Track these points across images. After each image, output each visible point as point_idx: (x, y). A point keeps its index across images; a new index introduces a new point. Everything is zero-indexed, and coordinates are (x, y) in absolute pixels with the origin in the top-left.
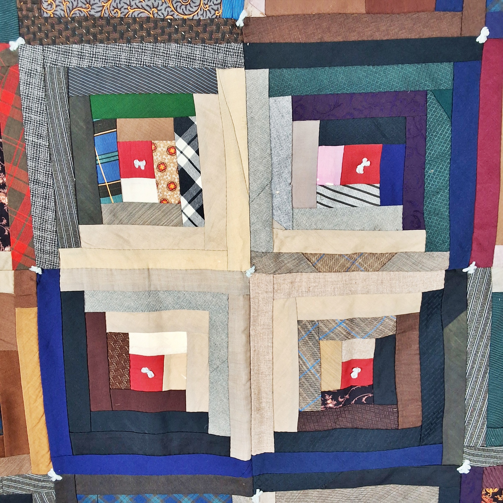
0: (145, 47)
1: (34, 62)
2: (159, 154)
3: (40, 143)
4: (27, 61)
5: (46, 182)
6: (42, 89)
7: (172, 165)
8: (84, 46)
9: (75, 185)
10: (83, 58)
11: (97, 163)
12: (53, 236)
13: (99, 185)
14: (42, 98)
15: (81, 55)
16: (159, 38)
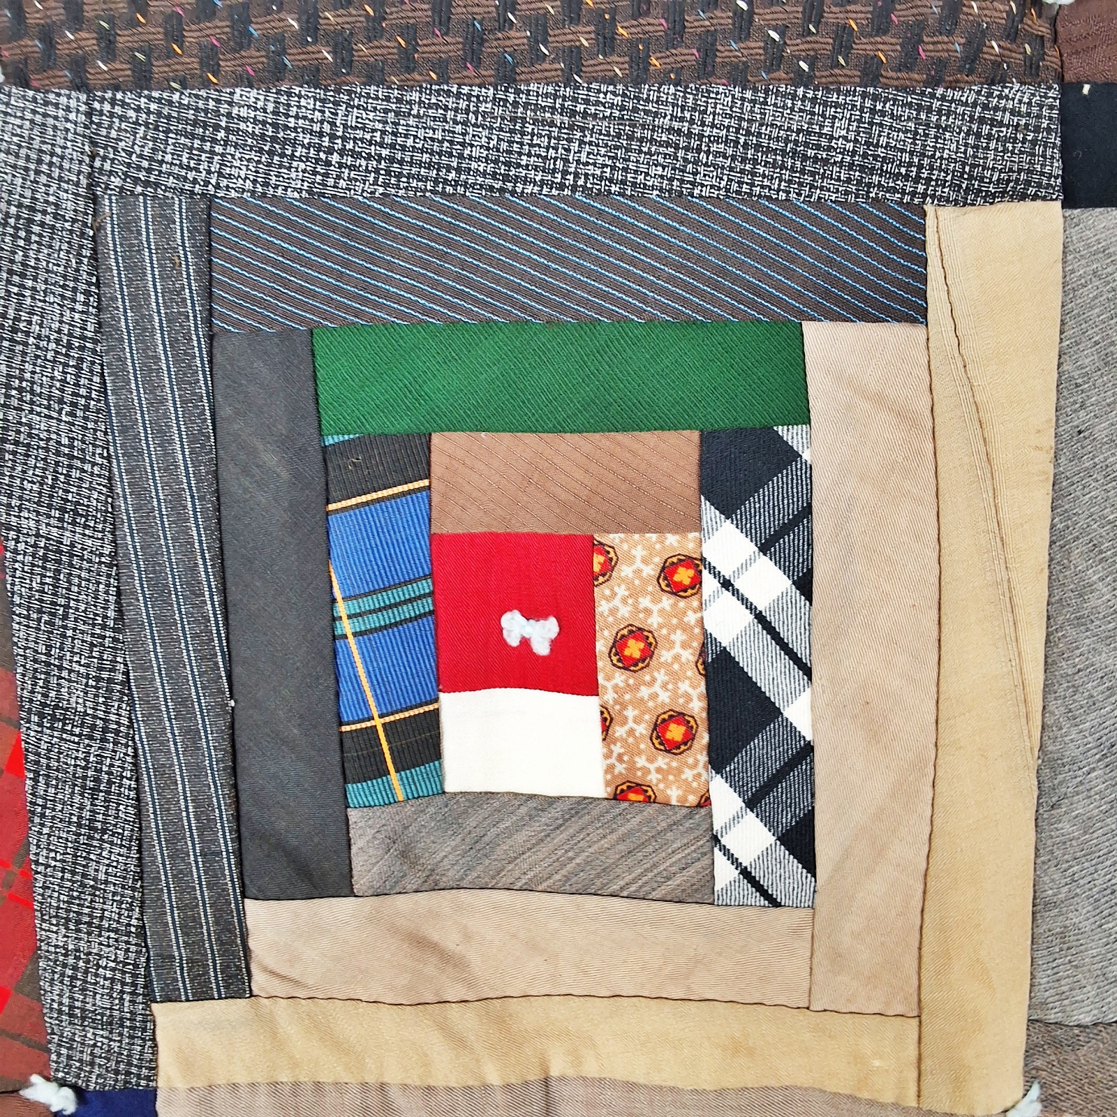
0: (587, 102)
1: (44, 168)
2: (622, 591)
3: (72, 545)
4: (14, 167)
5: (101, 714)
6: (81, 298)
7: (678, 637)
8: (289, 94)
9: (232, 726)
10: (282, 155)
11: (338, 632)
12: (127, 950)
13: (345, 728)
14: (83, 338)
15: (274, 139)
16: (654, 61)
